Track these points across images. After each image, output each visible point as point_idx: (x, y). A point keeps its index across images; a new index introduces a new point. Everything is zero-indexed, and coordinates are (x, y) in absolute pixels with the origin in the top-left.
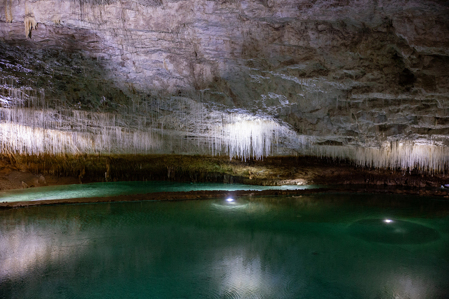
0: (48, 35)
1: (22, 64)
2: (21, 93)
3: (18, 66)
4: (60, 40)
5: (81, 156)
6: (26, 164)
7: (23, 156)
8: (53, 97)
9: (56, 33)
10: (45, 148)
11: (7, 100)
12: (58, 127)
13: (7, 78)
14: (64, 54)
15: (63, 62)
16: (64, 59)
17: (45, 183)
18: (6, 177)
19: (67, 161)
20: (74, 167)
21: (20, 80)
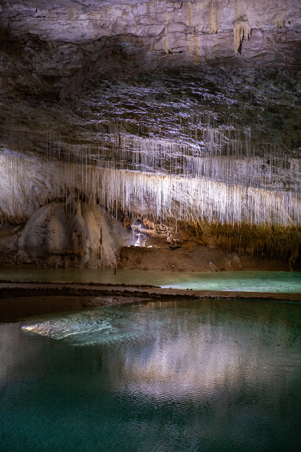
0: (265, 46)
1: (225, 92)
2: (219, 136)
3: (219, 96)
4: (283, 52)
5: (294, 229)
6: (216, 237)
7: (214, 226)
8: (263, 139)
9: (277, 42)
10: (243, 214)
11: (199, 145)
12: (264, 184)
13: (202, 115)
14: (286, 73)
15: (283, 85)
16: (285, 81)
17: (240, 266)
18: (190, 254)
19: (273, 236)
20: (282, 245)
21: (220, 116)
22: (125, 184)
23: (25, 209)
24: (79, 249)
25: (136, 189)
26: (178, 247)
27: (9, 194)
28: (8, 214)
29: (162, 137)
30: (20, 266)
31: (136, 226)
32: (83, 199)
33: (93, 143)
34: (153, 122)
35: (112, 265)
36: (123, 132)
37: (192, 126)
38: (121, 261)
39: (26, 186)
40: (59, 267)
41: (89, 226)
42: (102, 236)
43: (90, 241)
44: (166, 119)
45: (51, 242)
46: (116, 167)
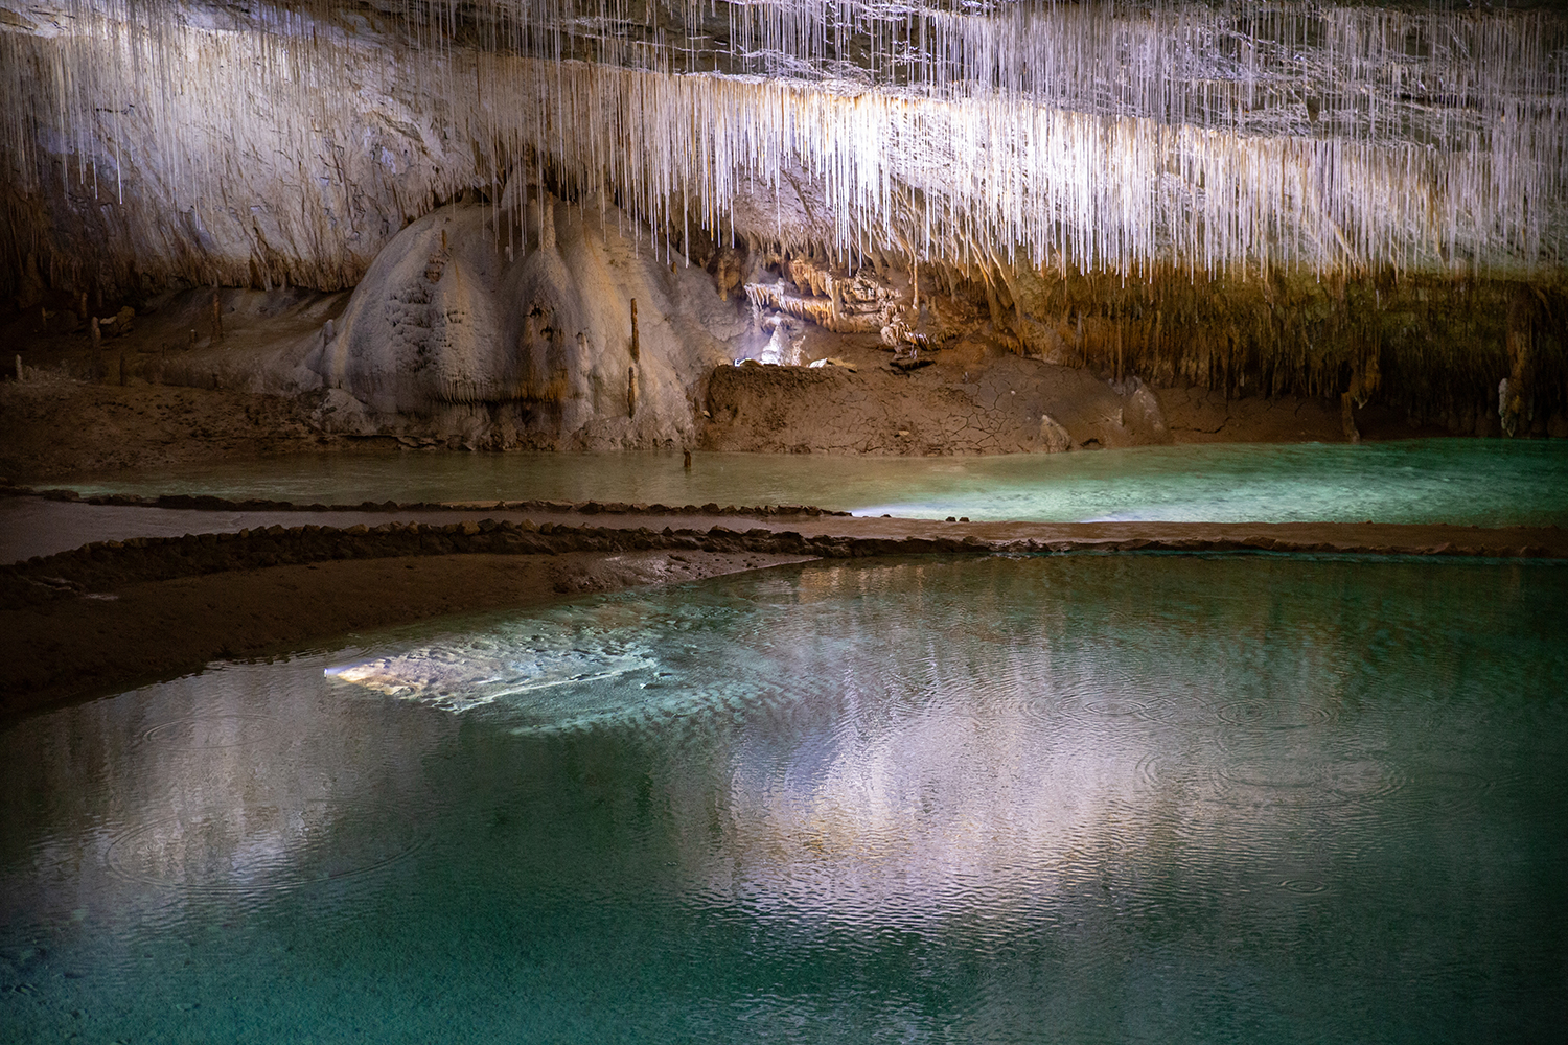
5: (1357, 280)
6: (1065, 320)
7: (1052, 279)
10: (1161, 231)
12: (1235, 109)
17: (1158, 426)
18: (968, 388)
19: (1280, 310)
20: (1315, 345)
22: (712, 125)
23: (348, 233)
24: (552, 379)
25: (753, 147)
26: (924, 364)
27: (288, 180)
28: (289, 253)
30: (338, 448)
31: (765, 289)
32: (561, 187)
35: (676, 437)
38: (711, 419)
39: (348, 146)
40: (483, 448)
41: (588, 291)
42: (639, 328)
43: (592, 347)
45: (446, 354)
46: (670, 65)
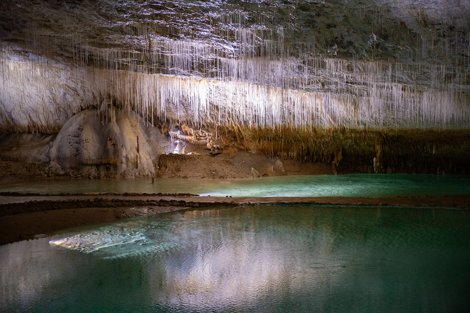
2: (252, 35)
5: (336, 131)
6: (257, 141)
7: (254, 130)
8: (296, 39)
10: (283, 117)
11: (233, 46)
12: (302, 85)
13: (232, 14)
17: (283, 170)
18: (231, 160)
19: (315, 139)
20: (325, 148)
21: (250, 15)
22: (160, 88)
23: (56, 118)
24: (115, 158)
25: (171, 94)
26: (219, 154)
27: (39, 103)
28: (39, 123)
29: (194, 39)
30: (53, 178)
31: (175, 133)
32: (117, 105)
33: (122, 47)
34: (183, 23)
35: (150, 174)
36: (152, 34)
37: (224, 27)
38: (160, 169)
39: (57, 94)
40: (95, 178)
41: (125, 134)
42: (139, 144)
43: (126, 149)
44: (196, 19)
45: (85, 152)
46: (148, 72)
